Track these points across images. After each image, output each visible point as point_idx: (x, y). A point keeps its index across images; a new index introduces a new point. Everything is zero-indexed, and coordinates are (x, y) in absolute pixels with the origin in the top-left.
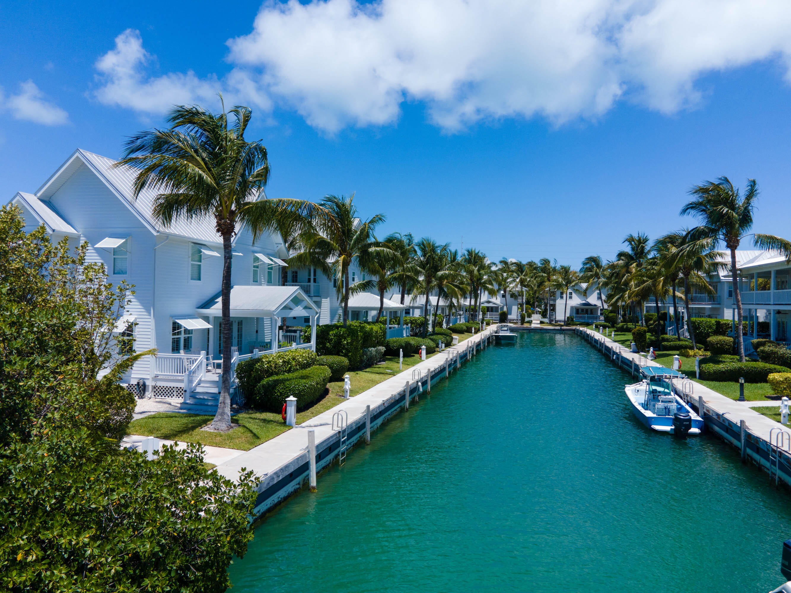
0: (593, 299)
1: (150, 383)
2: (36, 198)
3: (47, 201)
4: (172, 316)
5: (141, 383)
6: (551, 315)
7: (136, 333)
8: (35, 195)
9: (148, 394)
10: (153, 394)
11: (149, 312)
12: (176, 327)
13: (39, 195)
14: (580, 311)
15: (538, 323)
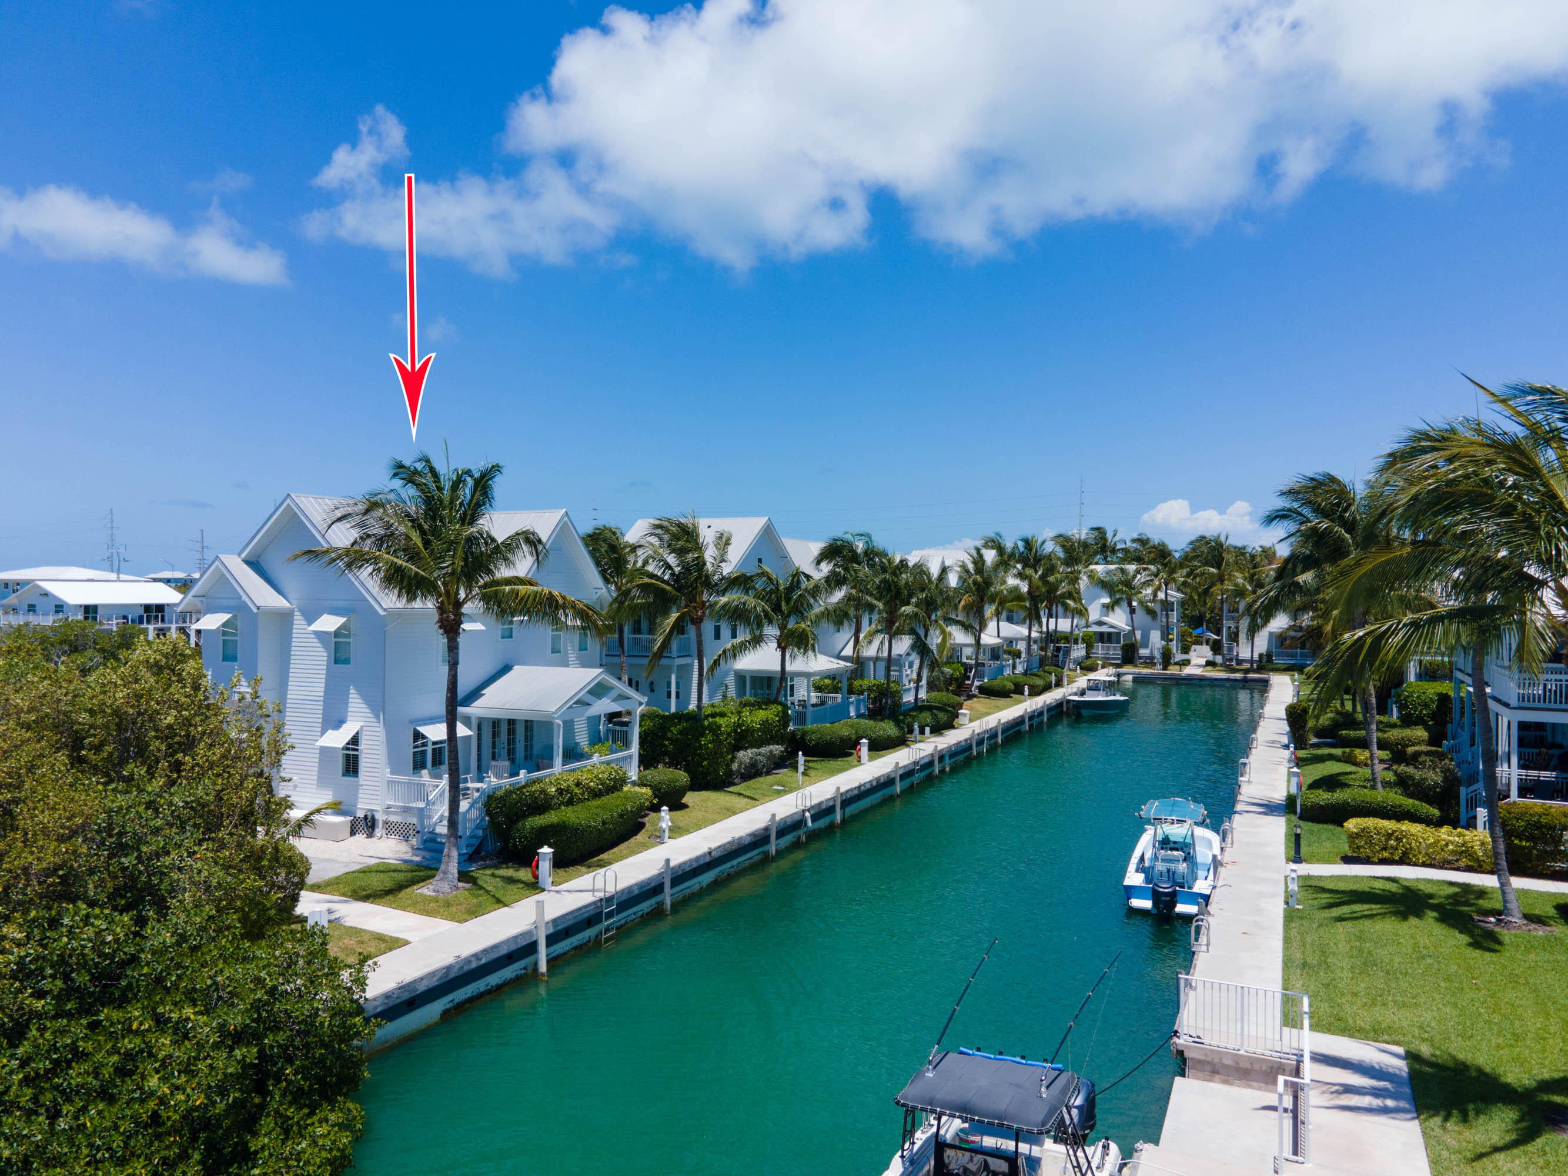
1: (380, 817)
2: (239, 560)
3: (254, 564)
4: (411, 722)
5: (369, 817)
6: (1229, 651)
7: (363, 746)
8: (239, 555)
9: (379, 831)
10: (384, 831)
11: (377, 717)
12: (417, 736)
13: (243, 556)
15: (1200, 666)
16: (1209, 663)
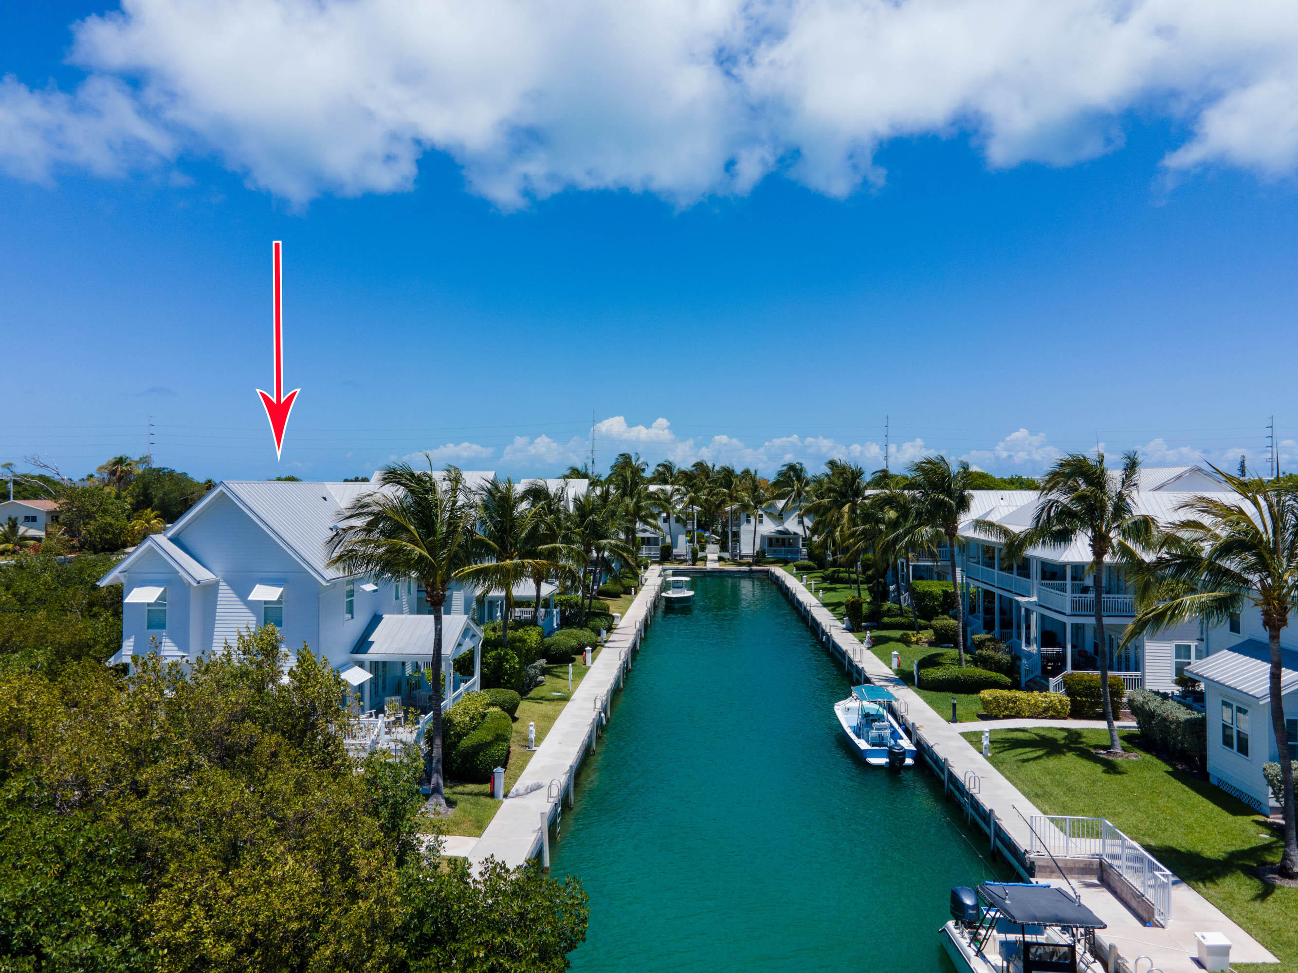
0: (792, 525)
2: (166, 539)
6: (734, 548)
13: (169, 534)
14: (774, 541)
15: (715, 561)
16: (721, 559)
